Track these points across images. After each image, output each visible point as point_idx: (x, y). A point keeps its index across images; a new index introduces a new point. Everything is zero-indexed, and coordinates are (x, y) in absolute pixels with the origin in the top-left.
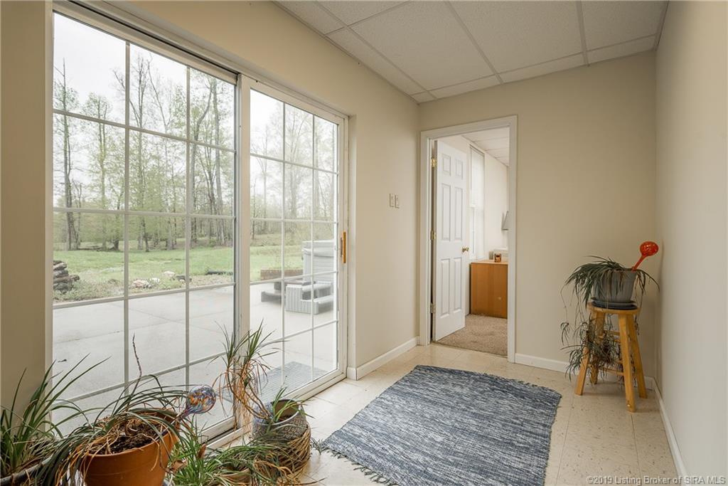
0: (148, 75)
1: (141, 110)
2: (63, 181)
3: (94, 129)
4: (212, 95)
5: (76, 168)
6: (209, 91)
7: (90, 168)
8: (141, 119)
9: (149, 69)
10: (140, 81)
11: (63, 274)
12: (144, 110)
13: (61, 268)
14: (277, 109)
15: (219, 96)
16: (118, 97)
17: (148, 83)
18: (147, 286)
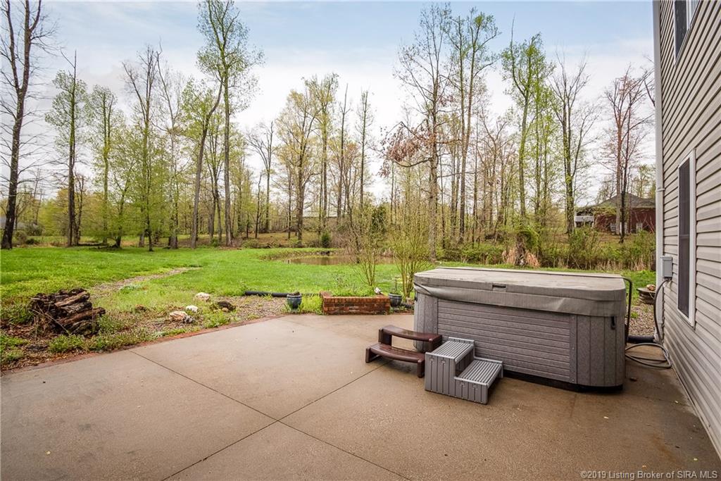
0: (157, 67)
1: (148, 103)
2: (67, 173)
3: (98, 122)
4: (223, 88)
5: (80, 161)
6: (219, 83)
7: (95, 161)
8: (148, 111)
9: (158, 61)
10: (149, 73)
11: (85, 307)
12: (152, 103)
13: (83, 300)
14: (287, 104)
15: (230, 90)
16: (127, 89)
17: (157, 75)
18: (188, 321)
